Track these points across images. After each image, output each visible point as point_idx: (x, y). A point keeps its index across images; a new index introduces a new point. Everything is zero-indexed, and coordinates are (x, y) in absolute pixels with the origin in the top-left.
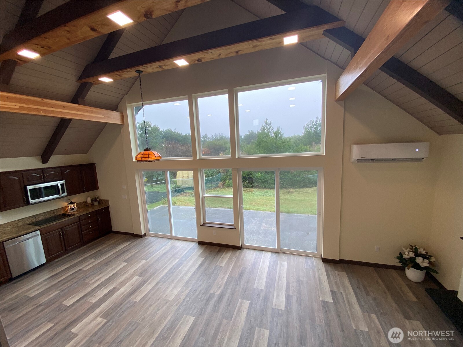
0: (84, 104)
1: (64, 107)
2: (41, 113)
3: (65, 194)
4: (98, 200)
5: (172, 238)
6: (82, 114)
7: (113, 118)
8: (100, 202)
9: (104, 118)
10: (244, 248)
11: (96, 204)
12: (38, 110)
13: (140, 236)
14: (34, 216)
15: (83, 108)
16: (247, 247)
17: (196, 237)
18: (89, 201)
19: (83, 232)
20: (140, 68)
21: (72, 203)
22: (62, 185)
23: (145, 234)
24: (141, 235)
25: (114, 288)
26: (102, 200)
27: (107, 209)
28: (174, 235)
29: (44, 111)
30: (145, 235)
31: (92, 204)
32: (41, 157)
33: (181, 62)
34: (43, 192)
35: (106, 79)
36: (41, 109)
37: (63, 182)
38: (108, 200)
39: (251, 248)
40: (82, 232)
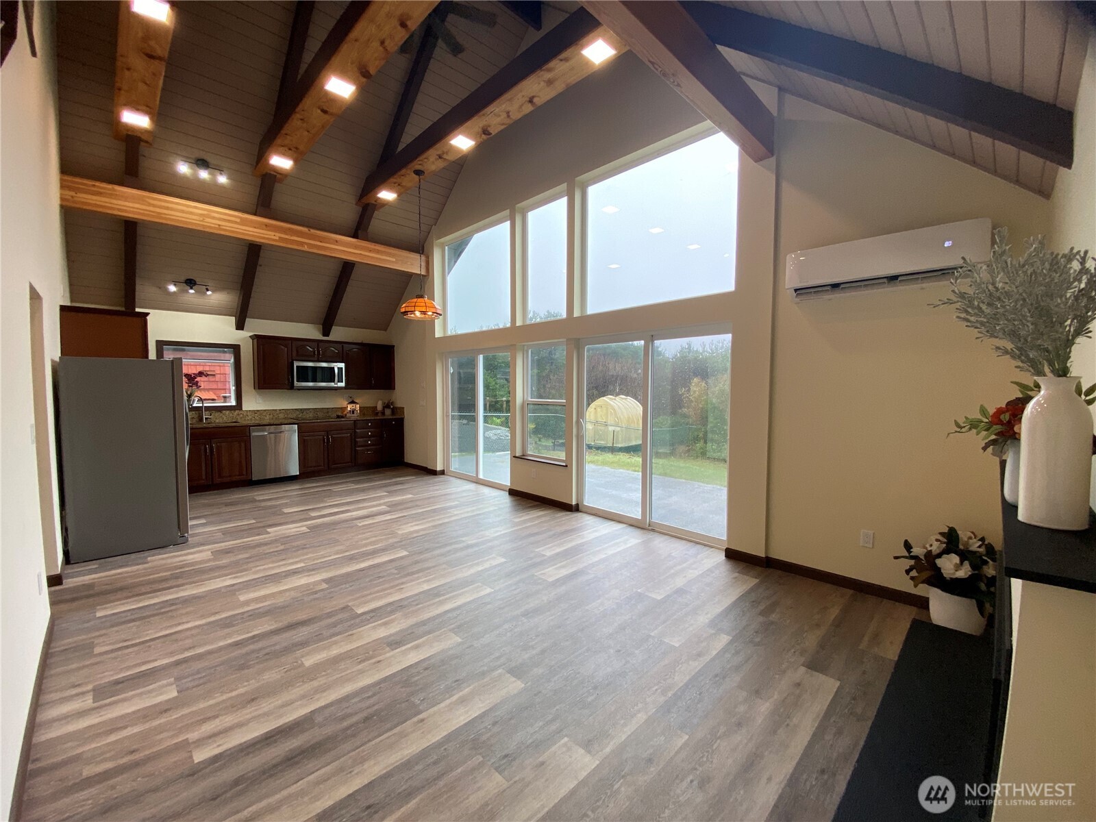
0: (366, 239)
1: (337, 241)
2: (306, 248)
3: (342, 384)
4: (392, 407)
5: (478, 481)
6: (361, 254)
7: (411, 264)
8: (395, 410)
9: (396, 262)
10: (581, 512)
11: (388, 412)
12: (302, 244)
13: (433, 473)
14: (301, 409)
15: (366, 245)
16: (589, 511)
17: (507, 482)
18: (380, 407)
19: (359, 447)
20: (416, 165)
21: (353, 402)
22: (340, 369)
23: (444, 470)
24: (436, 471)
25: (349, 510)
26: (396, 408)
27: (400, 422)
28: (481, 476)
29: (310, 245)
30: (443, 473)
31: (383, 413)
32: (321, 326)
33: (462, 142)
34: (319, 375)
35: (387, 195)
36: (306, 243)
37: (342, 365)
38: (403, 408)
39: (594, 512)
40: (355, 447)
